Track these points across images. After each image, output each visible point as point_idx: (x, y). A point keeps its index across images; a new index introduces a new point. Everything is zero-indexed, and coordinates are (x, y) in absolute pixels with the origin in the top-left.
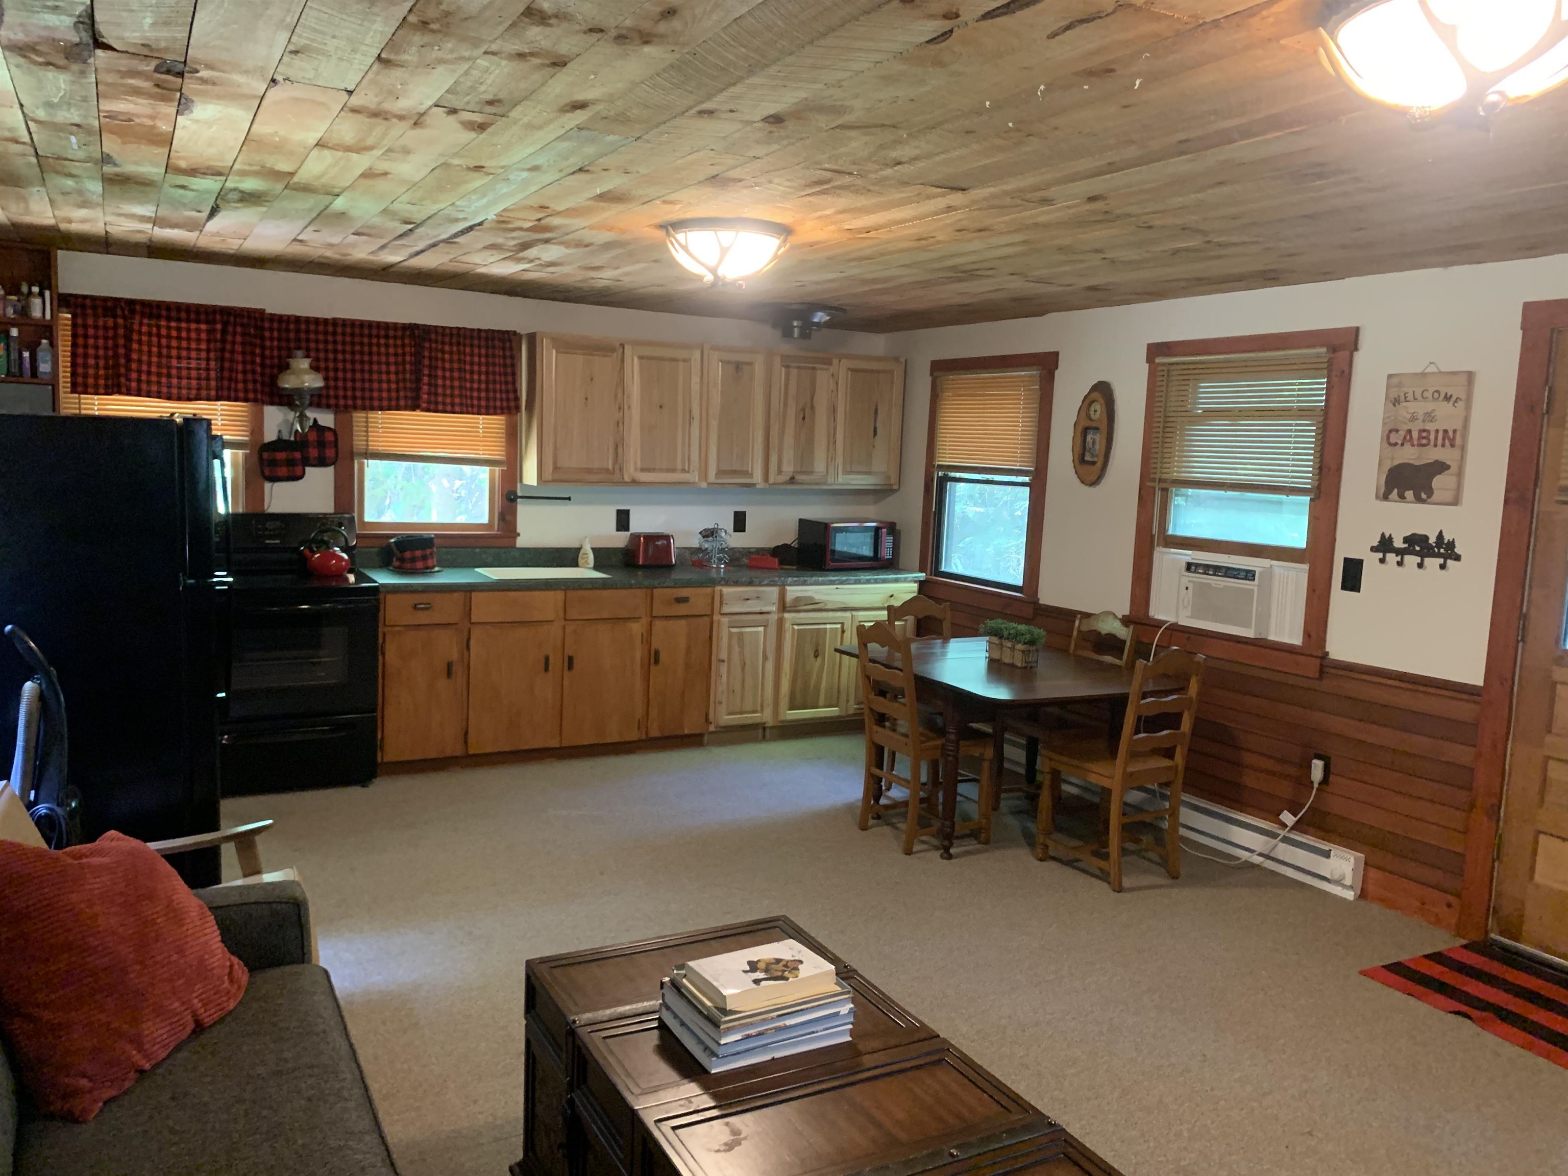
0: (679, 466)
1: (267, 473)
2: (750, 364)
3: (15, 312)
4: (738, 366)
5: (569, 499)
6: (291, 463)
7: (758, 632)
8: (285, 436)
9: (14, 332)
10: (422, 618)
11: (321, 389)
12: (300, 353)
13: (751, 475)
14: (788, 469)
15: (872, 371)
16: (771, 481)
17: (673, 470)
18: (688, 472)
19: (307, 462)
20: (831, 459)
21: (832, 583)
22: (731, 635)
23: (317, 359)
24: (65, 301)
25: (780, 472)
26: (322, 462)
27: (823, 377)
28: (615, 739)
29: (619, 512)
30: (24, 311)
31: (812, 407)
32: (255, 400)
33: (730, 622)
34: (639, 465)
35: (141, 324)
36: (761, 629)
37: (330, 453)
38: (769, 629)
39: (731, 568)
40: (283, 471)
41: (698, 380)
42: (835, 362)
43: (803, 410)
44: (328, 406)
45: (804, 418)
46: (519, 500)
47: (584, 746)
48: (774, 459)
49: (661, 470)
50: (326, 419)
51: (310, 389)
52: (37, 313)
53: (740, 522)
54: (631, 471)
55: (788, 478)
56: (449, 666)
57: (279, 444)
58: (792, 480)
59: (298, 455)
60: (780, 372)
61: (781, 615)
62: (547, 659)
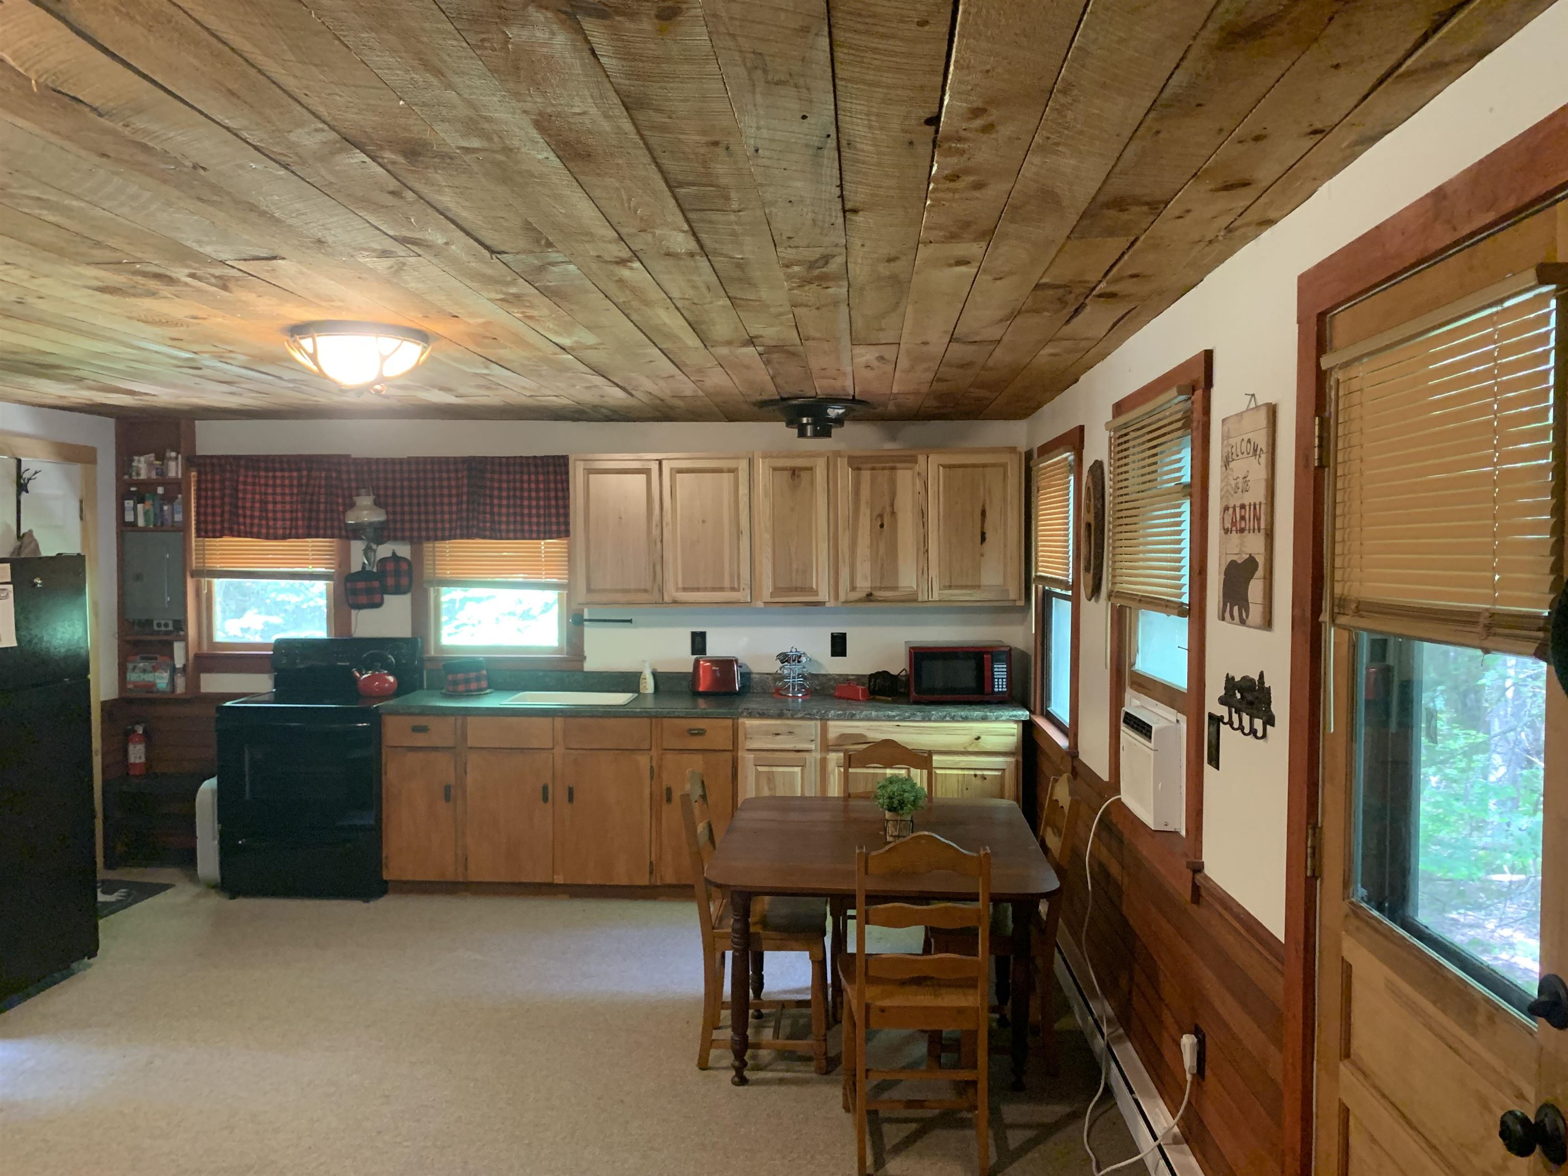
0: (727, 584)
1: (350, 602)
2: (811, 469)
3: (157, 474)
4: (794, 472)
5: (630, 621)
6: (369, 591)
7: (793, 773)
8: (368, 568)
9: (160, 490)
10: (420, 740)
11: (382, 523)
12: (363, 491)
13: (816, 593)
14: (864, 584)
15: (974, 466)
16: (842, 597)
17: (722, 589)
18: (739, 591)
19: (385, 590)
20: (923, 571)
21: (890, 719)
22: (758, 774)
23: (378, 496)
24: (192, 461)
25: (853, 588)
26: (398, 590)
27: (905, 478)
28: (624, 881)
29: (694, 635)
30: (162, 472)
31: (893, 513)
32: (340, 537)
33: (755, 759)
34: (680, 585)
35: (246, 476)
36: (798, 770)
37: (404, 581)
38: (807, 770)
39: (808, 697)
40: (363, 599)
41: (746, 491)
42: (921, 459)
43: (881, 516)
44: (403, 539)
45: (882, 526)
46: (586, 623)
47: (589, 886)
48: (845, 572)
49: (706, 589)
50: (404, 550)
51: (371, 524)
52: (172, 474)
53: (839, 645)
54: (671, 592)
55: (864, 595)
56: (447, 789)
57: (364, 574)
58: (869, 597)
59: (376, 584)
60: (845, 475)
61: (824, 755)
62: (545, 788)
